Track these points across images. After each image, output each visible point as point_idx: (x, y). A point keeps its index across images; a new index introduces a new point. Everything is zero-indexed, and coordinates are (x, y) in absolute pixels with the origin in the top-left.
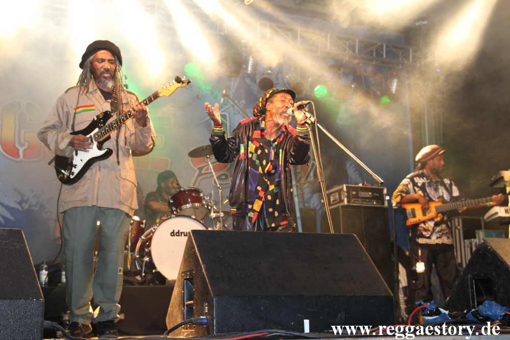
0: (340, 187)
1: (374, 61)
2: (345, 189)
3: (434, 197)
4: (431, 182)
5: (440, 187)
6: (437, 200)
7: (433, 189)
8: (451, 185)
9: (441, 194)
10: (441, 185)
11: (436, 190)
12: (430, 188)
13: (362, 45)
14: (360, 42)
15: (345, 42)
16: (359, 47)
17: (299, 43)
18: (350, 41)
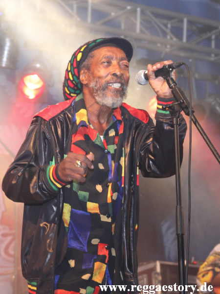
0: (151, 266)
2: (158, 269)
13: (194, 28)
14: (190, 22)
15: (165, 21)
16: (188, 31)
17: (89, 19)
18: (173, 21)
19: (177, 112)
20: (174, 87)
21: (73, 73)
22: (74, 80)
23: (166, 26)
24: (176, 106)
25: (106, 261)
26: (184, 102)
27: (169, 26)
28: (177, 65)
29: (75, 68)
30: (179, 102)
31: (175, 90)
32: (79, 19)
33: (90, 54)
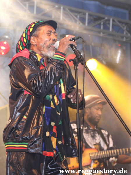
1: (102, 33)
3: (91, 143)
4: (89, 129)
5: (97, 135)
6: (93, 147)
7: (90, 136)
8: (108, 136)
9: (98, 141)
10: (99, 134)
11: (93, 137)
12: (87, 135)
13: (92, 18)
14: (90, 15)
15: (76, 14)
16: (88, 19)
17: (35, 12)
18: (80, 14)
19: (77, 63)
20: (75, 50)
21: (27, 39)
22: (26, 42)
23: (76, 16)
24: (76, 60)
25: (56, 136)
26: (80, 58)
27: (78, 17)
28: (77, 38)
29: (29, 36)
30: (78, 58)
31: (76, 51)
32: (29, 12)
33: (38, 29)
